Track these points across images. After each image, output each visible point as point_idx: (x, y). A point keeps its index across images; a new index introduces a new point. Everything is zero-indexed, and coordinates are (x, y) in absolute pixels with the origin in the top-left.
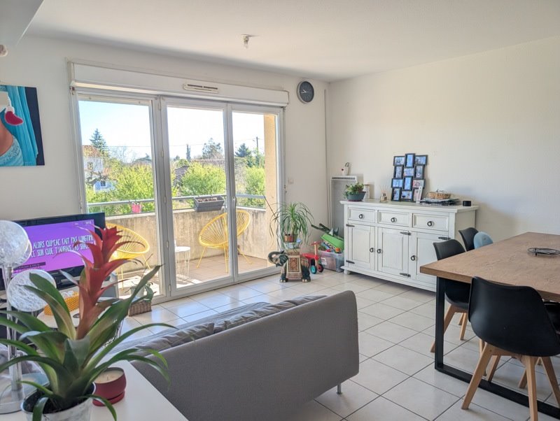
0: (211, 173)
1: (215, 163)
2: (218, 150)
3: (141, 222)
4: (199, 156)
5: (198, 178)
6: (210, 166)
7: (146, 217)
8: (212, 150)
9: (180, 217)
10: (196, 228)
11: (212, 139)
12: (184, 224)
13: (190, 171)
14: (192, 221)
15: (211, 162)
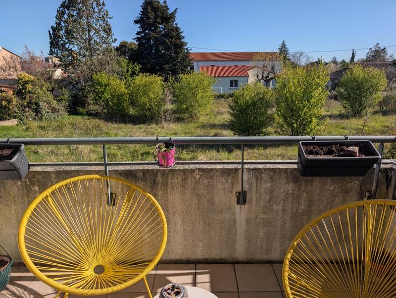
0: (370, 75)
1: (376, 66)
2: (382, 54)
3: (184, 180)
4: (363, 59)
5: (355, 80)
6: (371, 69)
7: (193, 171)
8: (376, 55)
9: (265, 176)
10: (299, 203)
11: (378, 44)
12: (271, 191)
13: (349, 73)
14: (290, 187)
15: (372, 65)
